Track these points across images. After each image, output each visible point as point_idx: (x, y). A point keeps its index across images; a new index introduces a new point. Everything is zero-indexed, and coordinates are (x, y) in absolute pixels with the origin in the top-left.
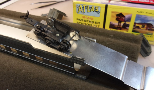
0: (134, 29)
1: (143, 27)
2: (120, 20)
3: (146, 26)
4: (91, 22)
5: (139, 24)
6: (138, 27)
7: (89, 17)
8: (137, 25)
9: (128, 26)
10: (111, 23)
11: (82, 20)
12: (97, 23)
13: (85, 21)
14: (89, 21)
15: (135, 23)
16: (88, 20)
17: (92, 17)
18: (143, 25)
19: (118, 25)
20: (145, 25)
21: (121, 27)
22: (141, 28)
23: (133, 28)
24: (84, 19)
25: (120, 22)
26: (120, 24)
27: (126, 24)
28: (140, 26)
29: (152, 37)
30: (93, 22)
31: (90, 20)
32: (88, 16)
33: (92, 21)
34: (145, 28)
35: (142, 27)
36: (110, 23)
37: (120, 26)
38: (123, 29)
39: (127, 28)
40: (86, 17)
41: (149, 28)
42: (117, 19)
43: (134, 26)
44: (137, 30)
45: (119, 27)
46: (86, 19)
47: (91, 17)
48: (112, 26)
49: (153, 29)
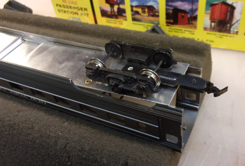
0: (134, 17)
1: (144, 12)
2: (111, 2)
3: (146, 10)
4: (75, 8)
5: (136, 7)
6: (137, 13)
8: (135, 9)
9: (124, 11)
10: (102, 9)
11: (64, 6)
12: (84, 9)
15: (132, 7)
18: (142, 9)
19: (111, 12)
21: (116, 13)
23: (132, 15)
24: (65, 4)
25: (112, 6)
26: (113, 9)
27: (120, 8)
28: (140, 10)
30: (78, 9)
31: (73, 6)
33: (76, 6)
34: (147, 14)
35: (142, 13)
36: (100, 8)
37: (114, 12)
38: (120, 17)
39: (124, 15)
41: (152, 14)
42: (107, 2)
43: (132, 10)
44: (137, 16)
45: (113, 13)
46: (69, 5)
48: (104, 14)
49: (157, 14)
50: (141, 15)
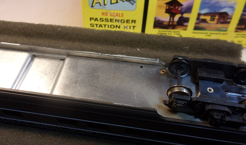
0: (198, 25)
1: (212, 19)
2: (173, 11)
3: (217, 17)
4: (118, 21)
5: (205, 14)
6: (204, 21)
7: (116, 12)
8: (202, 17)
9: (187, 20)
10: (157, 19)
11: (102, 20)
12: (131, 22)
13: (107, 20)
14: (114, 21)
15: (199, 15)
16: (112, 17)
17: (121, 12)
18: (212, 16)
19: (170, 22)
20: (215, 16)
21: (175, 23)
22: (210, 22)
23: (196, 23)
24: (104, 17)
25: (172, 15)
26: (173, 19)
27: (183, 17)
28: (208, 18)
29: (227, 34)
30: (122, 21)
31: (118, 18)
32: (112, 12)
33: (120, 18)
34: (216, 21)
35: (211, 20)
36: (155, 18)
37: (173, 21)
38: (178, 27)
39: (185, 24)
40: (109, 14)
41: (222, 21)
42: (167, 11)
43: (198, 19)
44: (203, 25)
45: (171, 23)
46: (109, 17)
47: (119, 12)
48: (158, 24)
49: (228, 20)
50: (207, 23)
